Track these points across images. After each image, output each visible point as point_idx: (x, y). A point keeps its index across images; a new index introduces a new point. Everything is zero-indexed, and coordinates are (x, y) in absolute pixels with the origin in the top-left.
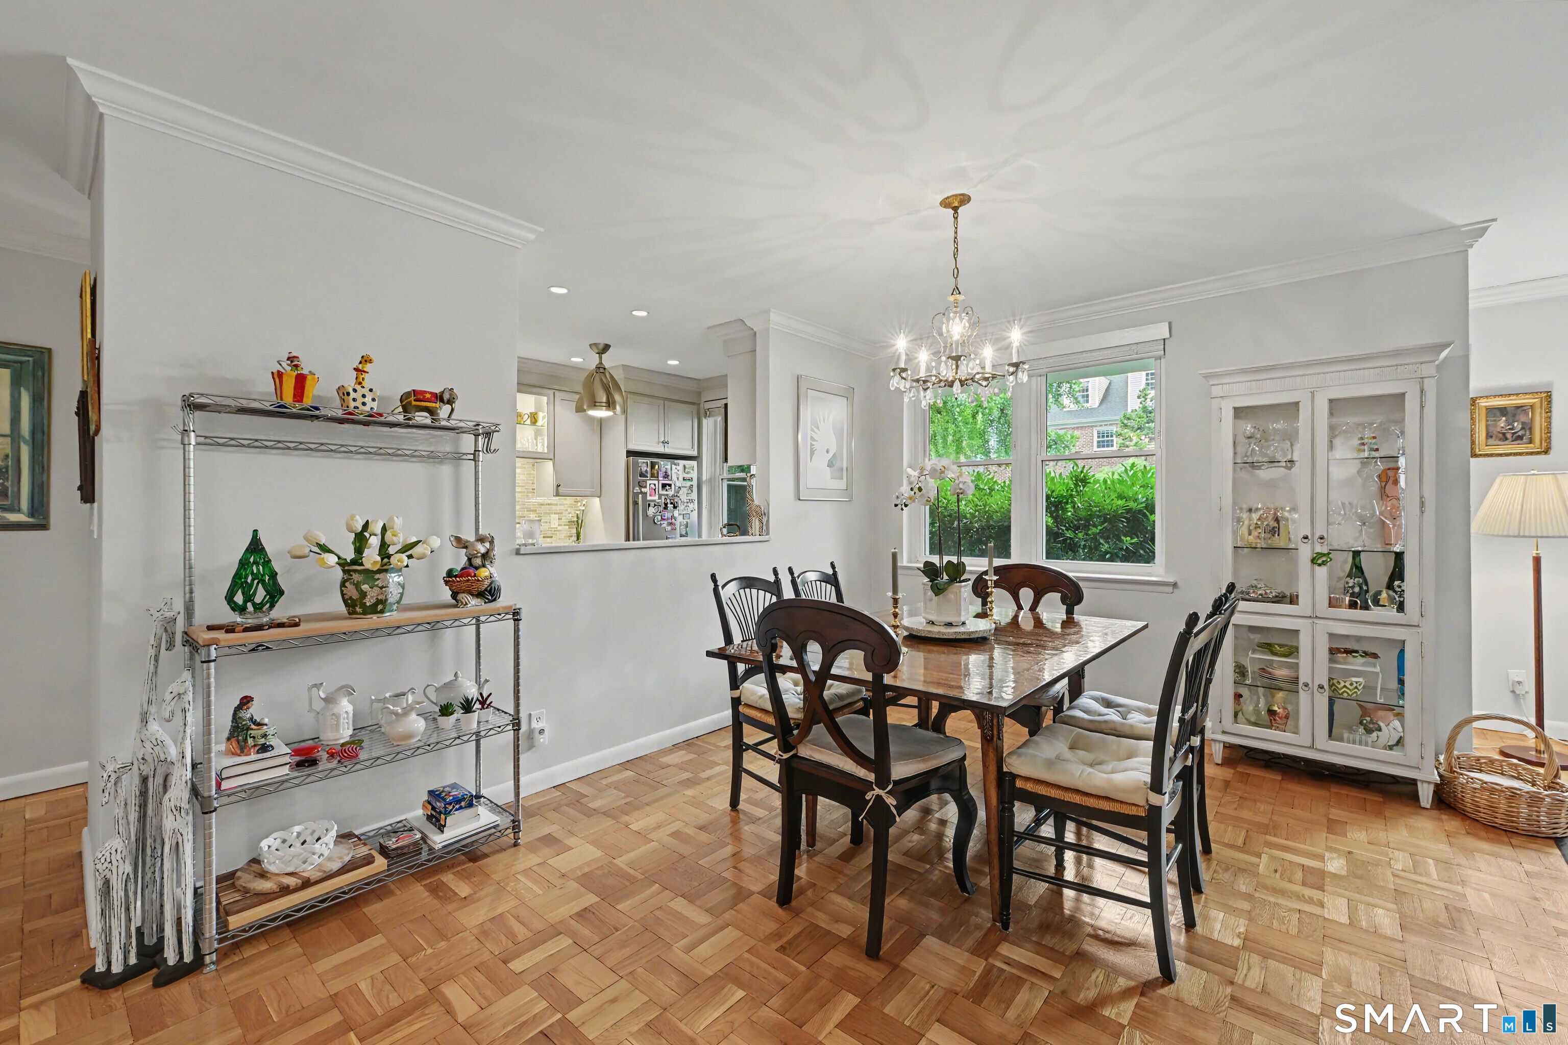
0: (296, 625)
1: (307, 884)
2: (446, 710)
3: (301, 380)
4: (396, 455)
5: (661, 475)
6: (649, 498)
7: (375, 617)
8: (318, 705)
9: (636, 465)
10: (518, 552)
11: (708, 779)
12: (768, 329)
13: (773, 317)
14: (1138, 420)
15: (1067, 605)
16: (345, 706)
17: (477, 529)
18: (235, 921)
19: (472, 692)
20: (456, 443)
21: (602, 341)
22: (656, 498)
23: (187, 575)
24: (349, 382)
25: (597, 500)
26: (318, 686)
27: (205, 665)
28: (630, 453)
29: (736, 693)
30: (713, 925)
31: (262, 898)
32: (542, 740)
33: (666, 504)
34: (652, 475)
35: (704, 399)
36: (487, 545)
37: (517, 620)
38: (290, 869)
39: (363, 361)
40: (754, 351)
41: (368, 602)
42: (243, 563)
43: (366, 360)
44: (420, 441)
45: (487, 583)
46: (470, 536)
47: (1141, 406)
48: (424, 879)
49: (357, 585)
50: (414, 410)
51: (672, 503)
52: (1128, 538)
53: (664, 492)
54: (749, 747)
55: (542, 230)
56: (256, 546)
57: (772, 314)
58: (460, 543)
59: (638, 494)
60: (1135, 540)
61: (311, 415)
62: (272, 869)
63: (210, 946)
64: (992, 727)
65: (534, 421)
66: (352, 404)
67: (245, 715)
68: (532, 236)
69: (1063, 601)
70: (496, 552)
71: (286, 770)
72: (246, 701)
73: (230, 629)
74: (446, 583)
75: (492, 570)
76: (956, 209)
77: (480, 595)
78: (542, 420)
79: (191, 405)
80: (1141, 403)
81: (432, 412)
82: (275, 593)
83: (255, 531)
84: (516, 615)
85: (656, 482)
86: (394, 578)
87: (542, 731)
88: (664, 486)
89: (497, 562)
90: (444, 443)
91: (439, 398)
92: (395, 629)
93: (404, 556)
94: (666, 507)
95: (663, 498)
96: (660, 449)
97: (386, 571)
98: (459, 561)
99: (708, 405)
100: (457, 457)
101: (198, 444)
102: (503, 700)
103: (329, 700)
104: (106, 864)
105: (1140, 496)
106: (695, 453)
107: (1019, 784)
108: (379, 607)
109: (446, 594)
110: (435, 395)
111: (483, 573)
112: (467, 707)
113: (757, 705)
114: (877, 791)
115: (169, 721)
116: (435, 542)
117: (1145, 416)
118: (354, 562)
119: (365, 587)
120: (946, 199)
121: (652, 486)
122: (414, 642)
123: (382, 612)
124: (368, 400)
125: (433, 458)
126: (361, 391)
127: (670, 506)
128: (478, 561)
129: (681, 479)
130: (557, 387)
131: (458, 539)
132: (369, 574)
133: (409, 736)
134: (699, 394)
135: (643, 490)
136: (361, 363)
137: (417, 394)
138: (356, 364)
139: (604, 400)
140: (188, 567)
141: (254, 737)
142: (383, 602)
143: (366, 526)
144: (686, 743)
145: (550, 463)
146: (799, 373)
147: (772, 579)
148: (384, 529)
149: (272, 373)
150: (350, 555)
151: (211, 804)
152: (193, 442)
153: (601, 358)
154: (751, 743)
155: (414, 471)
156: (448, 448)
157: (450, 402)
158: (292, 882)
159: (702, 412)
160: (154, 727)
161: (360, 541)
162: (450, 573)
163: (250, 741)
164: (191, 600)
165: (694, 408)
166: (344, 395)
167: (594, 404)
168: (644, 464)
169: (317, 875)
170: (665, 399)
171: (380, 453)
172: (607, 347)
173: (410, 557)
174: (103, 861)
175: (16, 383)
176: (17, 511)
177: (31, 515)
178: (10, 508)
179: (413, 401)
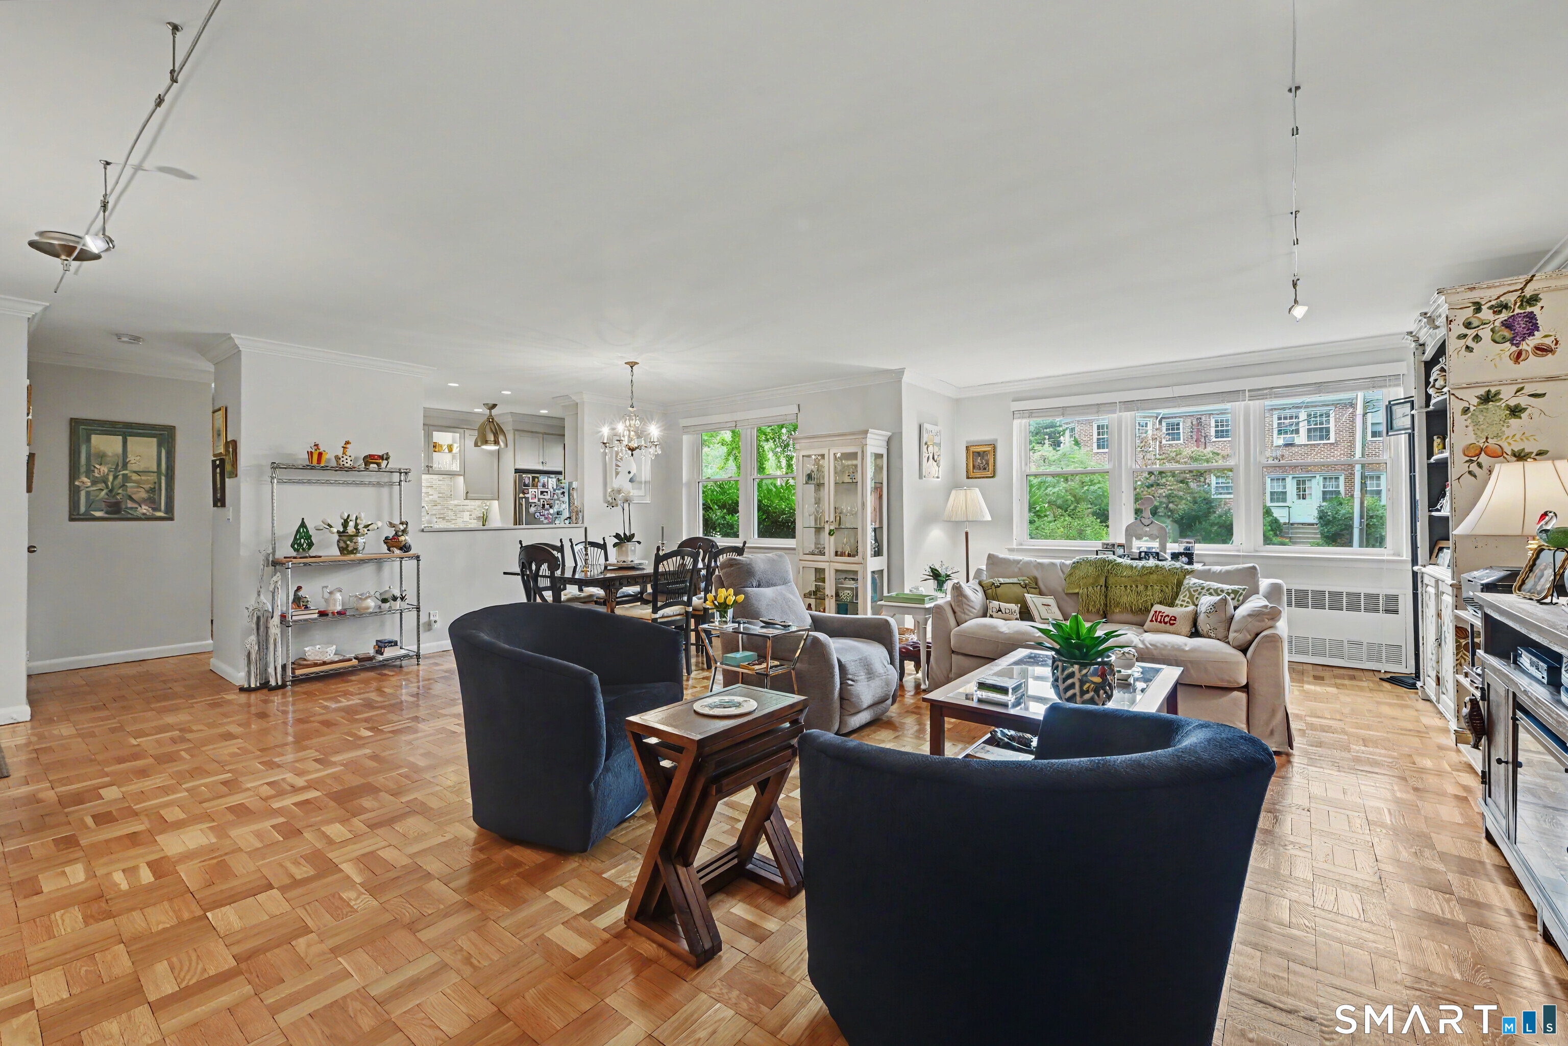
0: (320, 557)
1: (326, 664)
2: (384, 601)
3: (320, 455)
4: (362, 484)
5: (540, 484)
6: (530, 501)
7: (352, 556)
8: (327, 595)
9: (521, 478)
10: (423, 531)
16: (338, 596)
17: (401, 519)
18: (298, 672)
19: (397, 593)
20: (390, 478)
21: (491, 402)
22: (536, 501)
23: (274, 536)
24: (340, 455)
25: (496, 502)
26: (326, 587)
27: (287, 570)
28: (517, 471)
32: (435, 626)
33: (544, 505)
34: (533, 486)
36: (405, 526)
37: (418, 561)
38: (317, 657)
41: (350, 549)
42: (298, 531)
43: (347, 443)
44: (373, 477)
45: (404, 543)
46: (396, 521)
49: (345, 542)
50: (370, 463)
51: (548, 504)
53: (542, 497)
56: (303, 525)
58: (392, 525)
59: (522, 498)
61: (324, 468)
62: (310, 657)
63: (289, 681)
65: (450, 450)
66: (342, 463)
67: (300, 593)
70: (409, 529)
71: (316, 615)
72: (299, 588)
73: (295, 558)
74: (385, 543)
75: (407, 538)
76: (632, 367)
77: (401, 549)
78: (456, 450)
79: (275, 466)
81: (379, 465)
82: (311, 545)
83: (303, 519)
84: (418, 558)
85: (536, 490)
86: (360, 540)
87: (435, 622)
88: (542, 493)
89: (409, 534)
90: (385, 478)
91: (381, 457)
92: (362, 561)
93: (366, 530)
94: (543, 507)
95: (542, 501)
96: (539, 468)
97: (357, 536)
98: (391, 533)
100: (391, 484)
101: (277, 483)
102: (411, 599)
103: (331, 593)
104: (250, 645)
108: (355, 551)
109: (384, 548)
110: (379, 456)
111: (402, 538)
112: (395, 599)
116: (380, 524)
118: (344, 532)
119: (348, 542)
120: (627, 362)
121: (533, 493)
122: (369, 569)
123: (355, 553)
124: (349, 461)
125: (379, 484)
126: (345, 457)
127: (547, 506)
128: (400, 533)
130: (465, 427)
131: (390, 523)
132: (351, 538)
133: (368, 608)
135: (526, 495)
136: (345, 444)
137: (371, 456)
138: (343, 445)
139: (492, 439)
140: (273, 534)
141: (304, 602)
142: (356, 549)
143: (349, 516)
145: (462, 478)
147: (559, 544)
148: (357, 518)
149: (308, 453)
150: (341, 530)
151: (289, 624)
152: (275, 482)
153: (490, 412)
155: (370, 491)
156: (386, 480)
157: (387, 459)
158: (320, 662)
160: (262, 597)
161: (345, 524)
162: (386, 538)
163: (301, 603)
164: (275, 547)
166: (338, 458)
167: (486, 442)
168: (527, 478)
169: (329, 661)
170: (544, 433)
171: (354, 484)
172: (494, 406)
173: (368, 530)
175: (160, 445)
176: (160, 510)
177: (166, 513)
178: (157, 509)
179: (369, 460)
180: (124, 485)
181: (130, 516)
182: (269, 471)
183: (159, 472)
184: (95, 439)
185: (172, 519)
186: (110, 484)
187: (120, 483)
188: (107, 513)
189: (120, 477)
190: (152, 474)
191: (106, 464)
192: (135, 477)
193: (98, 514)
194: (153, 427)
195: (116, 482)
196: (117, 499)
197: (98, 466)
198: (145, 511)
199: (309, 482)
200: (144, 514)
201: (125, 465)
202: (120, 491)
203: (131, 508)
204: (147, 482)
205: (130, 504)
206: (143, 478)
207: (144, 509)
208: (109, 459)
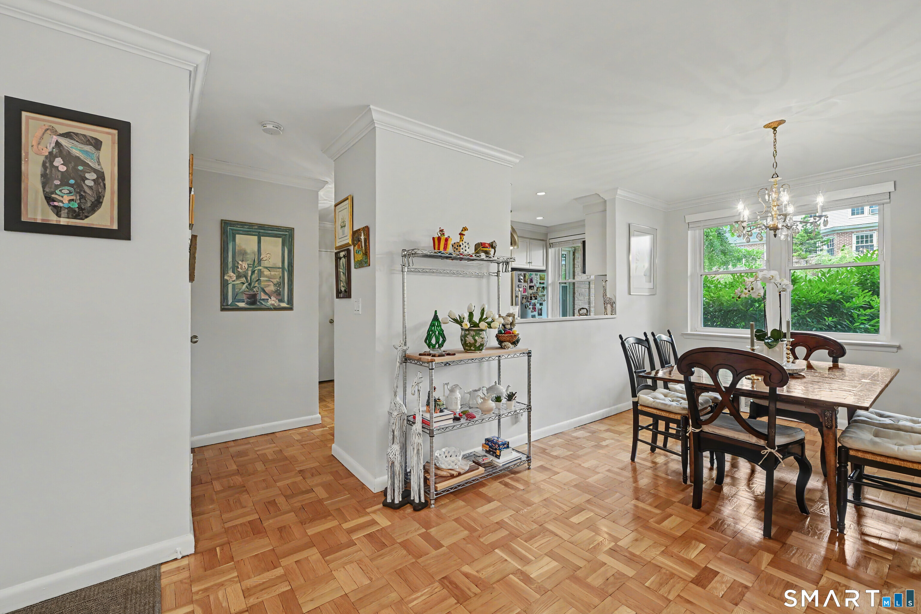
0: (454, 354)
1: (460, 474)
2: (498, 399)
3: (446, 241)
5: (529, 281)
7: (480, 352)
8: (447, 392)
9: (516, 275)
11: (607, 446)
12: (615, 199)
13: (619, 192)
14: (800, 238)
15: (833, 357)
16: (458, 394)
18: (439, 487)
20: (488, 267)
22: (526, 294)
23: (404, 331)
26: (447, 384)
27: (431, 370)
28: (513, 269)
29: (636, 399)
30: (662, 515)
31: (443, 479)
34: (524, 281)
35: (549, 237)
37: (529, 357)
38: (450, 467)
39: (464, 230)
40: (605, 211)
41: (478, 345)
43: (465, 229)
44: (478, 267)
45: (518, 337)
47: (803, 229)
48: (497, 480)
50: (481, 252)
51: (534, 297)
52: (830, 319)
53: (531, 290)
54: (643, 428)
55: (523, 157)
56: (435, 318)
57: (618, 190)
59: (517, 291)
60: (835, 320)
61: (449, 257)
62: (443, 466)
63: (433, 497)
64: (832, 421)
67: (434, 395)
68: (518, 161)
69: (830, 354)
71: (451, 421)
74: (499, 337)
76: (775, 129)
77: (513, 343)
80: (803, 227)
81: (487, 253)
82: (444, 339)
83: (436, 311)
84: (529, 354)
85: (526, 285)
88: (530, 287)
91: (491, 246)
94: (531, 299)
95: (530, 293)
96: (527, 267)
99: (551, 241)
100: (489, 275)
101: (408, 271)
102: (522, 397)
103: (451, 390)
104: (394, 455)
105: (837, 291)
106: (544, 268)
107: (852, 453)
108: (480, 348)
110: (491, 244)
113: (652, 406)
114: (769, 450)
115: (414, 395)
117: (806, 235)
119: (477, 338)
120: (769, 124)
121: (525, 287)
123: (482, 350)
126: (462, 244)
129: (539, 283)
132: (478, 332)
134: (546, 235)
135: (520, 289)
136: (462, 230)
137: (483, 245)
138: (460, 231)
140: (404, 327)
141: (439, 405)
142: (482, 345)
144: (580, 427)
146: (630, 222)
148: (483, 310)
149: (434, 238)
151: (433, 433)
152: (406, 271)
154: (645, 426)
156: (485, 270)
157: (495, 247)
158: (455, 473)
159: (548, 244)
160: (398, 398)
162: (499, 332)
163: (437, 407)
164: (407, 341)
165: (544, 243)
166: (458, 246)
168: (520, 275)
169: (461, 471)
170: (531, 239)
174: (392, 454)
175: (283, 244)
176: (284, 302)
177: (288, 304)
178: (281, 301)
179: (480, 247)
180: (259, 279)
181: (263, 307)
182: (399, 260)
183: (283, 268)
184: (239, 238)
185: (291, 309)
186: (249, 279)
187: (256, 278)
188: (247, 304)
189: (256, 272)
190: (278, 270)
191: (246, 261)
192: (266, 272)
193: (242, 305)
194: (278, 228)
195: (253, 277)
196: (254, 292)
197: (240, 262)
198: (273, 302)
199: (431, 272)
200: (273, 305)
201: (260, 261)
202: (256, 285)
203: (263, 300)
204: (274, 277)
205: (263, 296)
206: (273, 273)
207: (273, 301)
208: (248, 256)
